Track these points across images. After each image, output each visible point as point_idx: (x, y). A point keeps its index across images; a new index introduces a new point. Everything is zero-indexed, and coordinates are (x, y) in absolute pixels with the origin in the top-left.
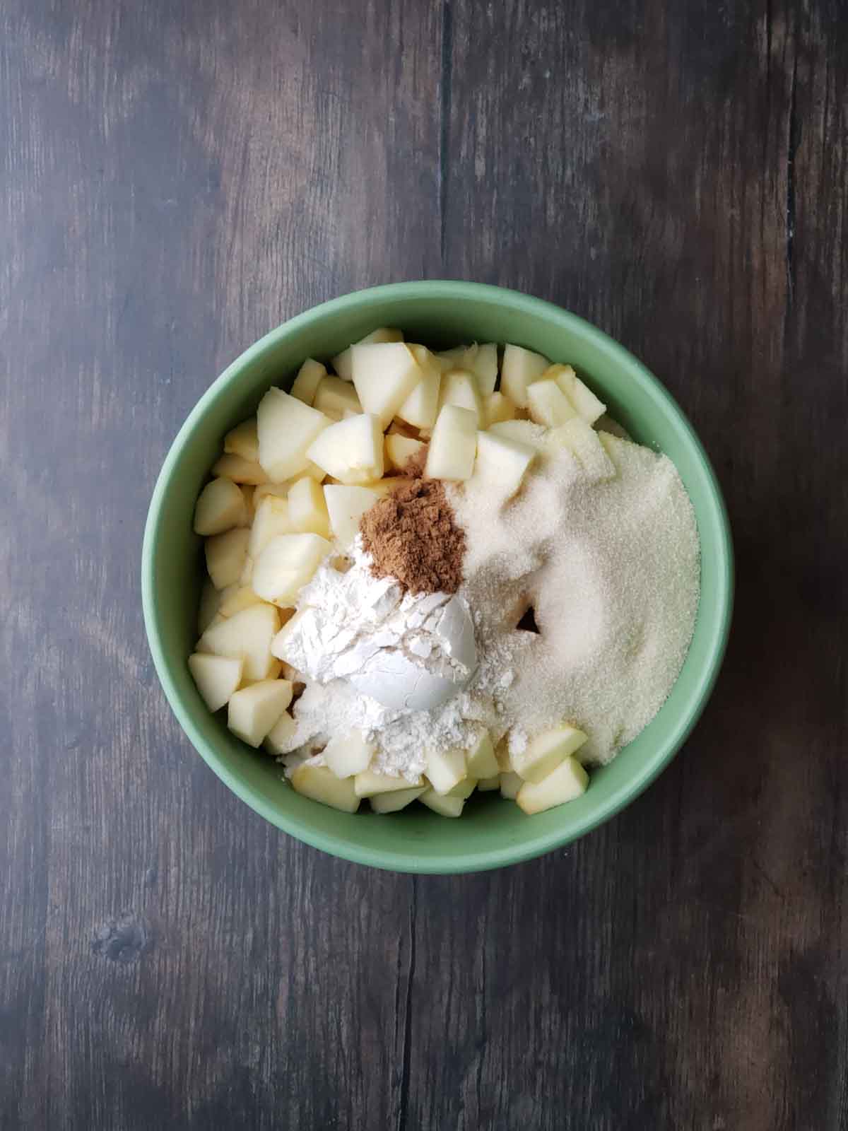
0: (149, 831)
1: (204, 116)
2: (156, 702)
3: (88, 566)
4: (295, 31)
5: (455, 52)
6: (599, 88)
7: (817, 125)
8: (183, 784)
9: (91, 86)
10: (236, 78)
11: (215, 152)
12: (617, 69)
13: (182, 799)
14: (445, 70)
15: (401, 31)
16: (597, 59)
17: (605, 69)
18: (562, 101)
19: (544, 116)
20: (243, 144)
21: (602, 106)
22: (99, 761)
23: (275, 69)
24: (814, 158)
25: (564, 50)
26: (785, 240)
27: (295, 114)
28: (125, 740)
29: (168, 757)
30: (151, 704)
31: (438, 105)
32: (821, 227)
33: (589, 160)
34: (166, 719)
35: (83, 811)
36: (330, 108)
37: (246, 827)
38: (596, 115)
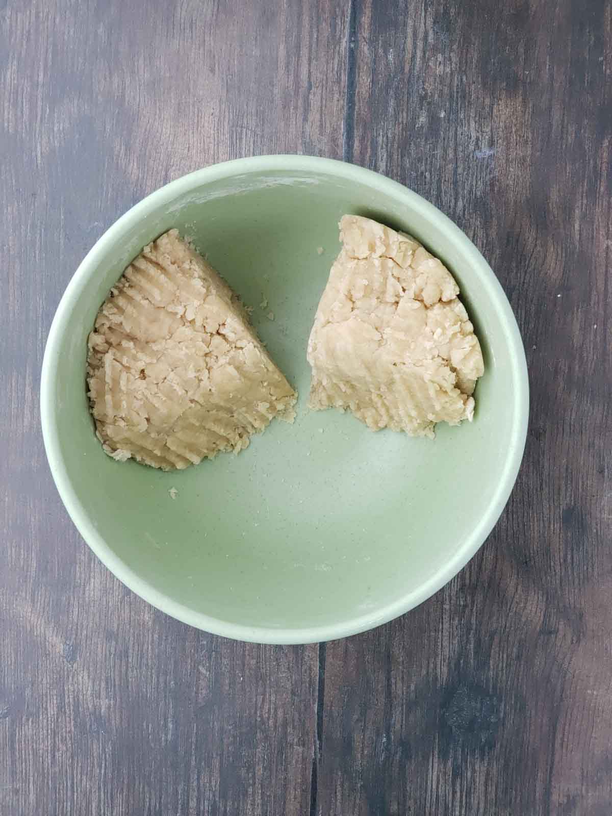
0: (73, 795)
1: (128, 148)
2: (80, 678)
3: (20, 555)
4: (212, 70)
5: (359, 92)
6: (490, 128)
8: (104, 750)
9: (25, 118)
10: (158, 112)
11: (138, 180)
12: (504, 110)
13: (103, 765)
14: (349, 108)
15: (310, 73)
16: (487, 101)
17: (495, 111)
18: (456, 140)
19: (439, 152)
20: (163, 173)
21: (492, 144)
22: (28, 730)
23: (193, 106)
25: (457, 92)
27: (212, 145)
28: (52, 711)
29: (91, 726)
30: (75, 679)
31: (342, 140)
33: (479, 193)
34: (89, 692)
35: (13, 773)
36: (244, 141)
37: (160, 791)
38: (486, 152)
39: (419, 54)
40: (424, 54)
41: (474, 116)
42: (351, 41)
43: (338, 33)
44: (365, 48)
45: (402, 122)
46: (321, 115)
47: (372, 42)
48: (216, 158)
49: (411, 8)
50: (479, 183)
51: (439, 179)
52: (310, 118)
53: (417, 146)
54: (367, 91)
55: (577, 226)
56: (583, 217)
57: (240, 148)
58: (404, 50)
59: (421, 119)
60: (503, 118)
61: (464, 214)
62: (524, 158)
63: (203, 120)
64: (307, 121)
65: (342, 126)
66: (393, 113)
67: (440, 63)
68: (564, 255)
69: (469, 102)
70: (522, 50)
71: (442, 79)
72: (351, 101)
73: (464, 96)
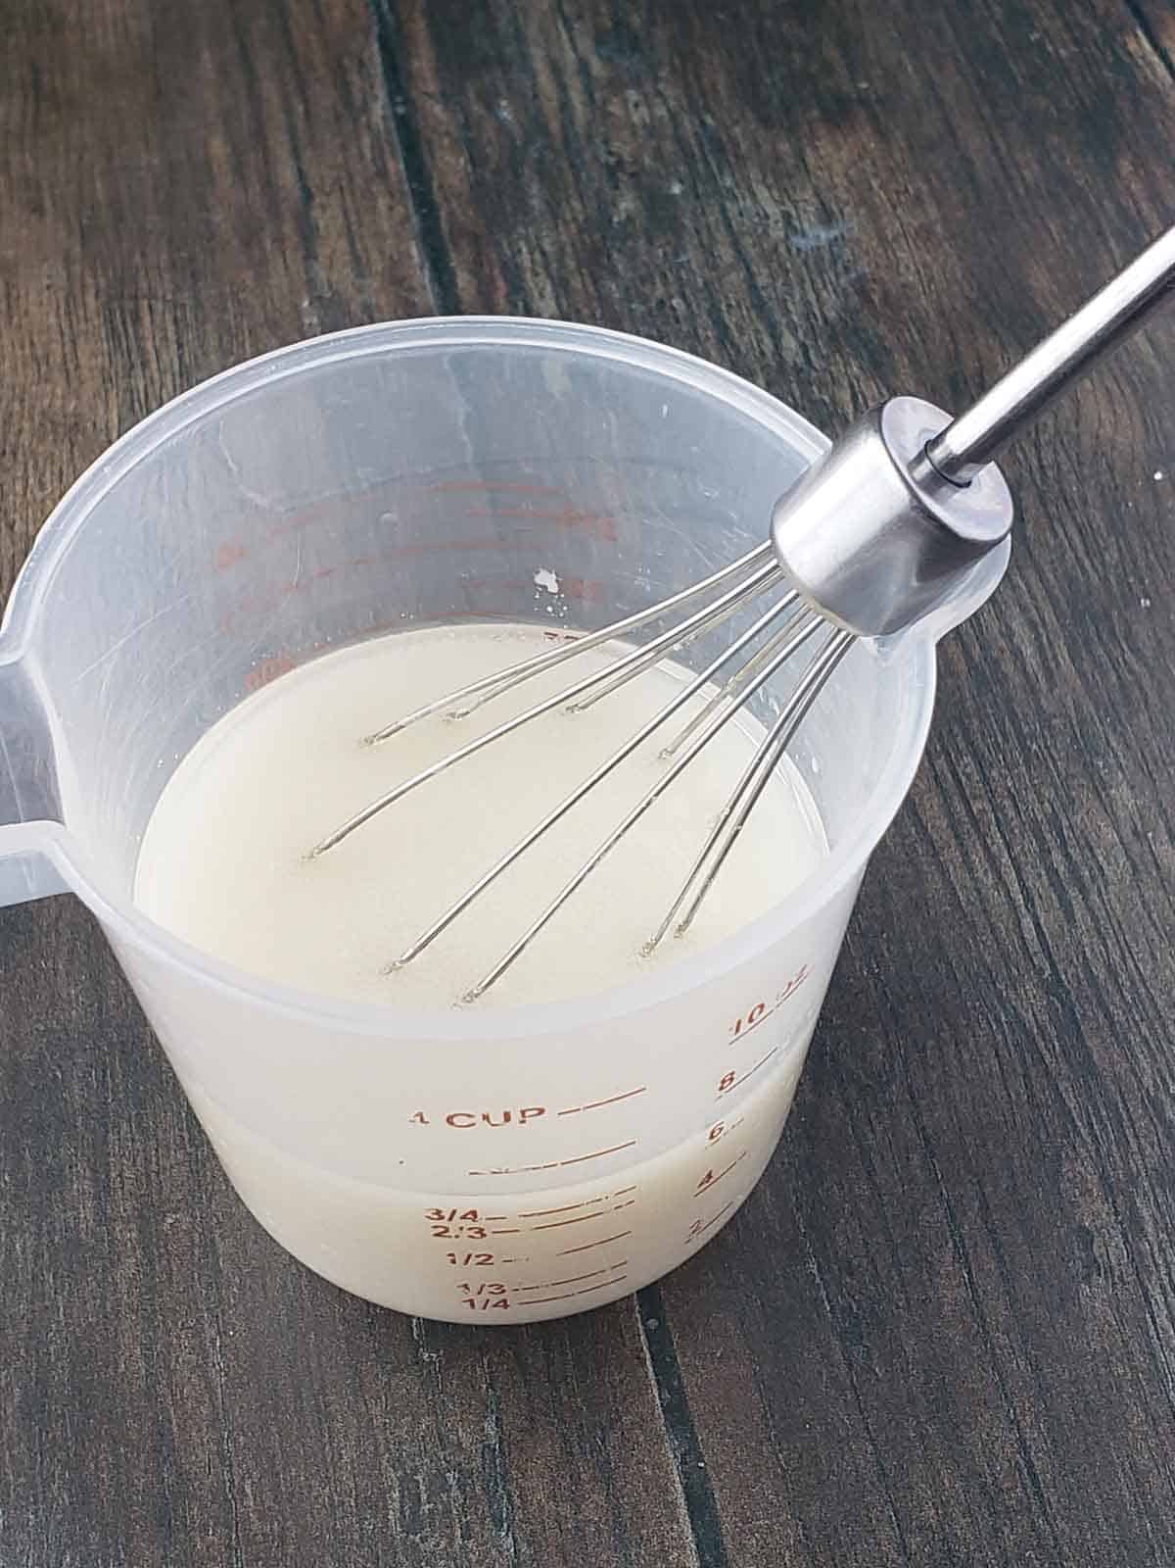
39: (577, 98)
40: (591, 96)
41: (760, 177)
42: (393, 104)
43: (357, 97)
44: (435, 111)
45: (575, 219)
46: (352, 244)
47: (451, 96)
48: (71, 366)
49: (532, 31)
50: (824, 294)
51: (713, 305)
52: (323, 252)
53: (632, 256)
54: (461, 180)
57: (139, 338)
58: (535, 96)
59: (623, 206)
60: (838, 168)
61: (808, 361)
63: (22, 301)
64: (316, 258)
65: (414, 251)
66: (544, 207)
67: (636, 105)
68: (1128, 391)
69: (736, 156)
70: (832, 53)
71: (652, 130)
72: (424, 202)
73: (720, 149)
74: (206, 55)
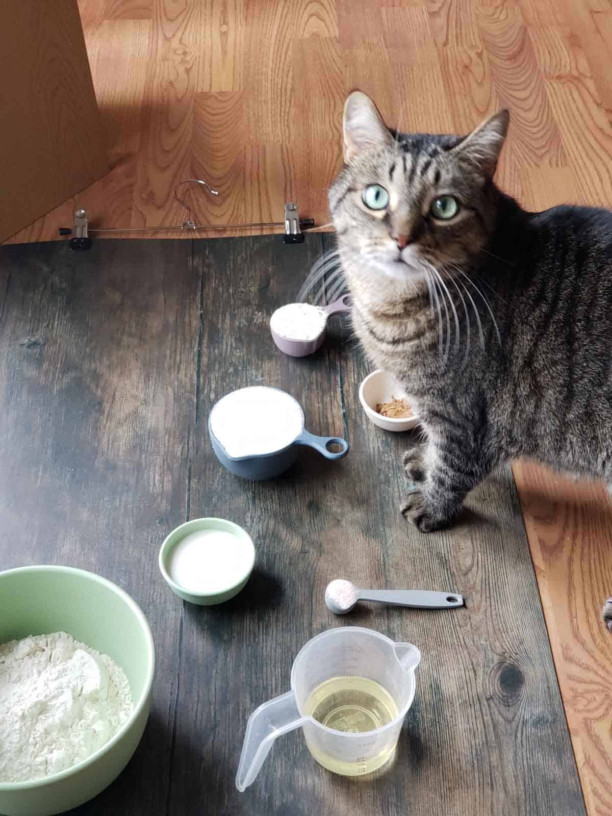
1: (97, 386)
4: (137, 360)
5: (202, 363)
6: (261, 371)
7: (351, 378)
9: (50, 379)
10: (112, 374)
11: (101, 396)
12: (267, 365)
14: (198, 369)
15: (180, 358)
16: (260, 363)
17: (263, 366)
20: (113, 393)
21: (262, 376)
23: (128, 371)
24: (351, 388)
25: (246, 361)
26: (342, 413)
27: (136, 384)
31: (195, 378)
32: (356, 408)
38: (260, 379)
39: (229, 350)
40: (231, 350)
41: (254, 368)
42: (198, 348)
43: (193, 346)
44: (205, 350)
45: (222, 372)
46: (185, 372)
47: (208, 347)
49: (225, 337)
53: (229, 379)
54: (206, 363)
55: (304, 401)
56: (306, 398)
58: (222, 349)
59: (230, 370)
62: (278, 380)
63: (132, 376)
65: (195, 374)
66: (218, 369)
67: (238, 353)
69: (252, 364)
71: (239, 357)
72: (199, 366)
73: (249, 362)
74: (170, 335)
